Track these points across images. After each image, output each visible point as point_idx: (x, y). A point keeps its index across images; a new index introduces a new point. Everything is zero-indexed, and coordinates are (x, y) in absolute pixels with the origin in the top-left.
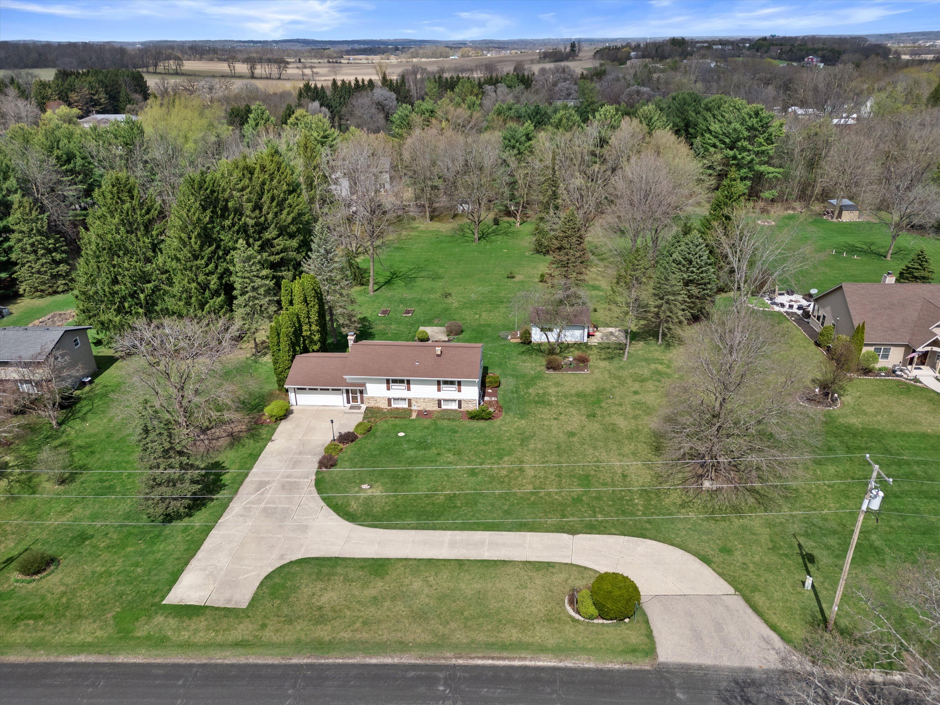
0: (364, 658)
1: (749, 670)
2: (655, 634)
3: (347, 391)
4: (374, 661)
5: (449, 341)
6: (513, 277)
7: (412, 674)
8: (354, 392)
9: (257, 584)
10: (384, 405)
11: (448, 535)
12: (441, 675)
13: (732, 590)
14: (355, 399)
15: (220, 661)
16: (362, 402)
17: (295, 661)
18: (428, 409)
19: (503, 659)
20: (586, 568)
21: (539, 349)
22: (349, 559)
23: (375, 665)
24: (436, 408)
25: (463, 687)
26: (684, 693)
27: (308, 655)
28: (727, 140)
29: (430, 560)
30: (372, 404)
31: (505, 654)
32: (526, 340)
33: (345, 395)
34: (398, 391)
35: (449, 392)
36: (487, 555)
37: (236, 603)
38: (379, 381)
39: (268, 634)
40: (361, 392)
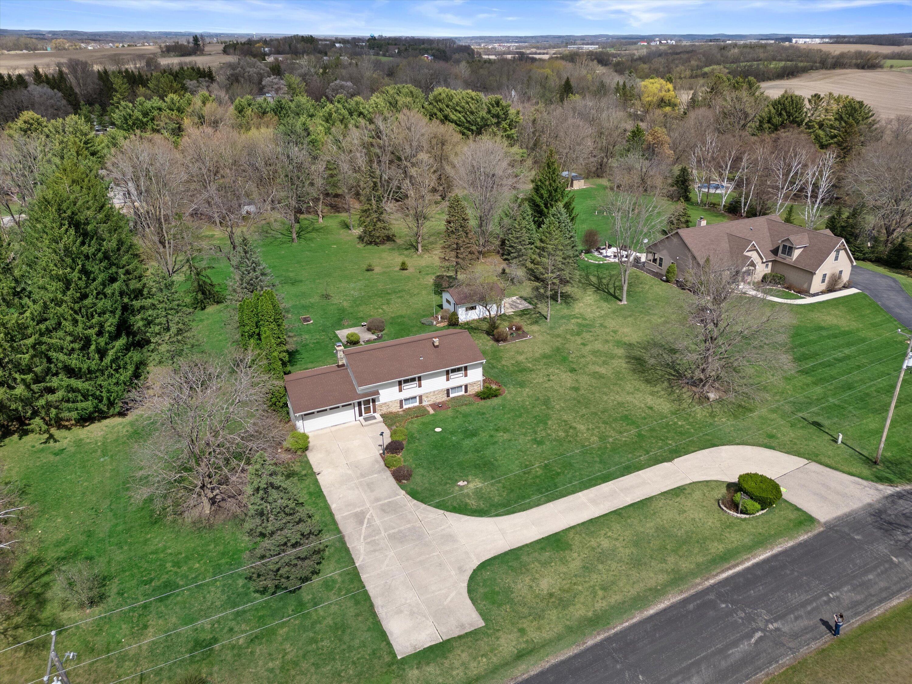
0: (642, 612)
1: (870, 505)
2: (799, 506)
3: (359, 404)
4: (652, 612)
5: (379, 338)
6: (372, 270)
7: (691, 607)
8: (367, 402)
9: (469, 602)
10: (395, 408)
11: (582, 496)
12: (712, 597)
13: (806, 461)
14: (368, 410)
15: (525, 676)
16: (375, 412)
17: (590, 643)
18: (438, 401)
19: (737, 565)
20: (707, 482)
21: (470, 327)
22: (523, 546)
23: (657, 614)
24: (445, 398)
25: (735, 597)
26: (858, 534)
27: (595, 633)
28: (474, 128)
29: (591, 520)
30: (385, 410)
31: (733, 562)
32: (453, 322)
33: (357, 408)
34: (410, 390)
35: (458, 379)
36: (629, 500)
37: (471, 625)
38: (391, 385)
39: (534, 635)
40: (374, 401)
